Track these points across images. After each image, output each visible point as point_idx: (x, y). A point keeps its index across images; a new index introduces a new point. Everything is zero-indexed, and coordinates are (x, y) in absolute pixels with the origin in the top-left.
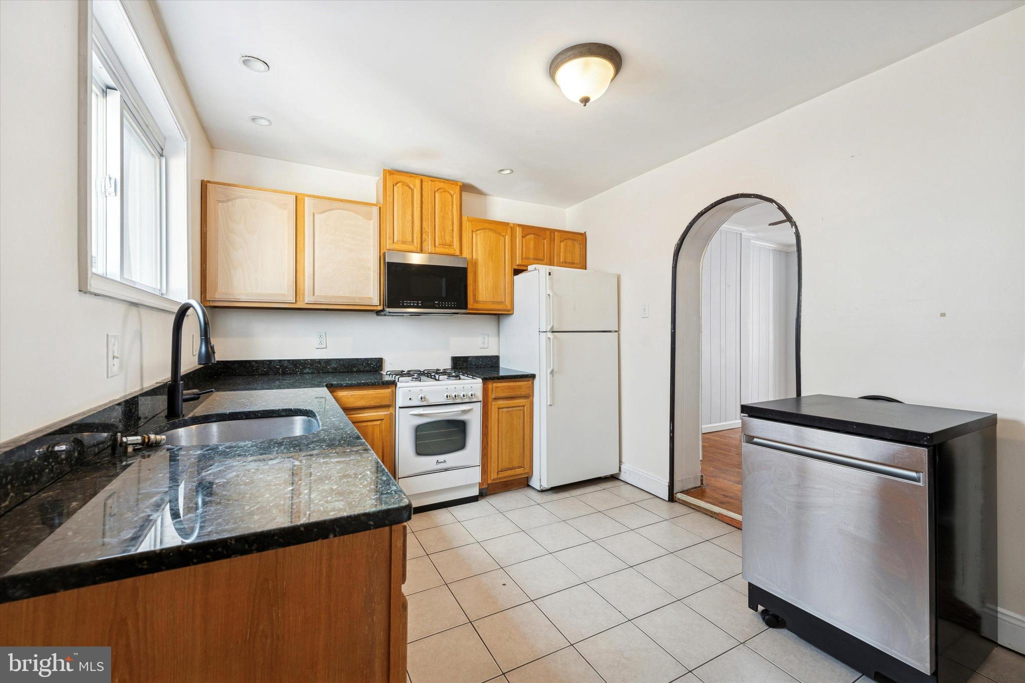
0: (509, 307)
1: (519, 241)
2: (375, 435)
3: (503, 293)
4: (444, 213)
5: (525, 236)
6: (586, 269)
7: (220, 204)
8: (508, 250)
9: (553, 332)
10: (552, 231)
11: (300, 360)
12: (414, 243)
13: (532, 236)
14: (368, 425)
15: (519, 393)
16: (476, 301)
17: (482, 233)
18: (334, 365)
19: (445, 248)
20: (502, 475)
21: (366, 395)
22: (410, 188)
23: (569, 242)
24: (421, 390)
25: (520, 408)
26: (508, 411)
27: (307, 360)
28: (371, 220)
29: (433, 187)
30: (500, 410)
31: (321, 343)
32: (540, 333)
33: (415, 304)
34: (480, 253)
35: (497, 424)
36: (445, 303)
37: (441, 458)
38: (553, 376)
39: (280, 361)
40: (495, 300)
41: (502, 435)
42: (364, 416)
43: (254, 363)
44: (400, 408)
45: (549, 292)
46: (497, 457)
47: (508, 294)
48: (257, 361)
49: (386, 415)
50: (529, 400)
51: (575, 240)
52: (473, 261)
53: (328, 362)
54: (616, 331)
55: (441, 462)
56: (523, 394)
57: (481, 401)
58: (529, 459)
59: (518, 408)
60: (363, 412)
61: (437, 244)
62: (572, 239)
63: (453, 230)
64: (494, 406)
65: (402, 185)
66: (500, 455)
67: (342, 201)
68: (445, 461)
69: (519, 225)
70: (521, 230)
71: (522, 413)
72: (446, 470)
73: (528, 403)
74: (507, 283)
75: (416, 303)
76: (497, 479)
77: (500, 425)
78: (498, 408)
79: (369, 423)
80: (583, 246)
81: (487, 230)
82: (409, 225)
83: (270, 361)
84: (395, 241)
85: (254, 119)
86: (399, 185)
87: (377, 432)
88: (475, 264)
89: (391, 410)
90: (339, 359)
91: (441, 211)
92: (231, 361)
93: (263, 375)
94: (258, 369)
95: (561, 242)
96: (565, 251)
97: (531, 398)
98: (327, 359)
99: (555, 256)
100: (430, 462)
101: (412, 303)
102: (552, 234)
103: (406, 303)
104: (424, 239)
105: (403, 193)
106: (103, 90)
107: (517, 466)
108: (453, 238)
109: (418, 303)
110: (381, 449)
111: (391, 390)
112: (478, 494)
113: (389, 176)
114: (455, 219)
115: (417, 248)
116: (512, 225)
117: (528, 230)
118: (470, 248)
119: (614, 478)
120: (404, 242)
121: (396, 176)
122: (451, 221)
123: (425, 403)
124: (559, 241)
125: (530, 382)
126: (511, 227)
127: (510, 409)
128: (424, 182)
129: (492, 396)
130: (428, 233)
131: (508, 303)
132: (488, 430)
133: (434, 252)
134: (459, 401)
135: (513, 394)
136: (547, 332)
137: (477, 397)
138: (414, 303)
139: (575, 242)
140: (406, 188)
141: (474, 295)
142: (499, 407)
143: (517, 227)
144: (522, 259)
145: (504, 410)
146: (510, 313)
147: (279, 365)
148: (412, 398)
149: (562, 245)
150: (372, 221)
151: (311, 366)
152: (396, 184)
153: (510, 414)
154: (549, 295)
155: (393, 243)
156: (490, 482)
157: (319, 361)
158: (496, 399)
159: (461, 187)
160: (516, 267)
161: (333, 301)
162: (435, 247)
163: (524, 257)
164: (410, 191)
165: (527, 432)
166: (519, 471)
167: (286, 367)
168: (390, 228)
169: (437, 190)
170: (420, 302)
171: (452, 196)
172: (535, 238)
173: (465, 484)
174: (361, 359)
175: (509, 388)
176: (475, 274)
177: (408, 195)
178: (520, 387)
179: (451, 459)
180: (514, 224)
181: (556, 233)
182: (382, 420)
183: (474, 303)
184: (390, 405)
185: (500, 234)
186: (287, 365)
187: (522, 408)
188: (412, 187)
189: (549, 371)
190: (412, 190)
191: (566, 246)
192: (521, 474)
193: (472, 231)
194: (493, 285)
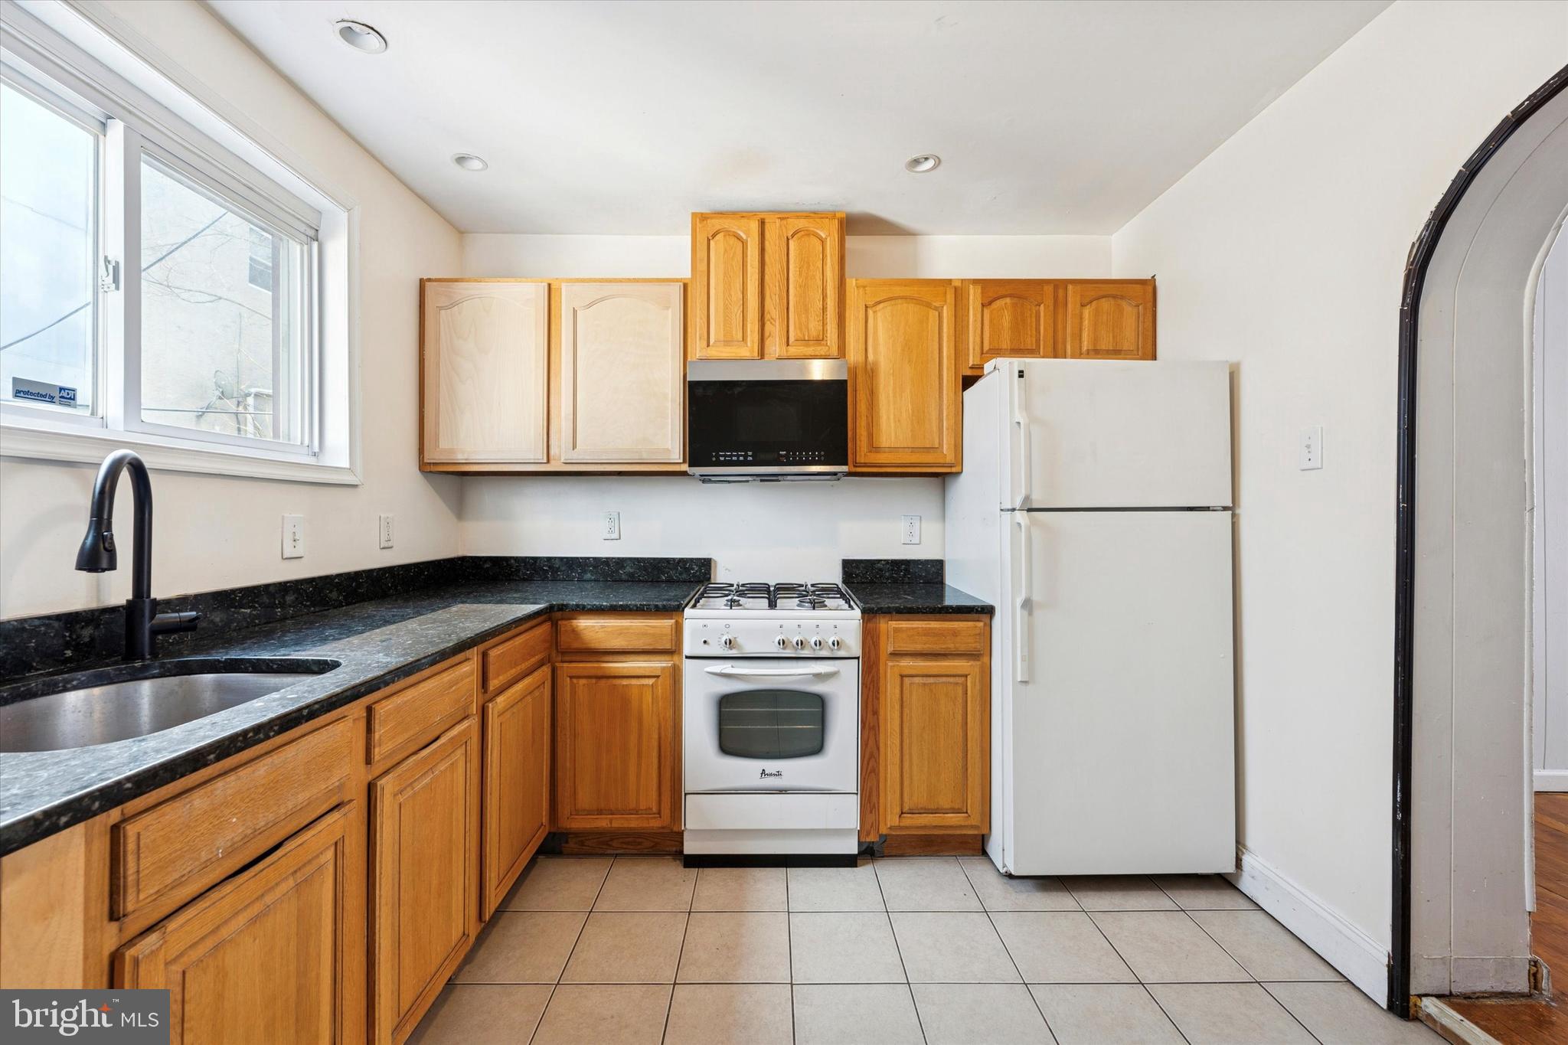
0: (950, 458)
1: (975, 315)
2: (644, 707)
3: (935, 429)
4: (806, 278)
5: (990, 303)
6: (1154, 357)
7: (443, 312)
8: (948, 337)
9: (1030, 510)
10: (1059, 286)
11: (577, 558)
12: (746, 343)
13: (1008, 300)
14: (631, 685)
15: (951, 646)
16: (874, 448)
17: (888, 308)
18: (629, 569)
19: (807, 346)
20: (909, 820)
21: (627, 628)
22: (739, 238)
23: (1106, 305)
24: (728, 626)
25: (958, 680)
26: (924, 684)
27: (588, 558)
28: (667, 308)
29: (784, 230)
30: (907, 680)
31: (611, 531)
32: (1003, 513)
33: (741, 458)
34: (882, 349)
35: (897, 707)
36: (801, 453)
37: (771, 765)
38: (1030, 613)
39: (549, 559)
40: (918, 444)
41: (910, 733)
42: (624, 668)
43: (512, 561)
44: (687, 657)
45: (1019, 417)
46: (898, 780)
47: (947, 429)
48: (517, 557)
49: (663, 669)
50: (978, 663)
51: (1122, 298)
52: (869, 367)
53: (621, 562)
54: (1225, 509)
55: (771, 775)
56: (962, 648)
57: (858, 658)
58: (978, 794)
59: (952, 680)
60: (624, 659)
61: (792, 339)
62: (1114, 297)
63: (824, 309)
64: (890, 671)
65: (725, 236)
66: (906, 776)
67: (621, 281)
68: (779, 774)
69: (976, 282)
70: (980, 291)
71: (960, 690)
72: (782, 791)
73: (977, 670)
74: (945, 407)
75: (741, 455)
76: (900, 828)
77: (906, 711)
78: (902, 676)
79: (634, 682)
80: (1145, 309)
81: (900, 301)
82: (737, 310)
83: (535, 559)
84: (711, 343)
85: (461, 160)
86: (720, 237)
87: (648, 697)
88: (870, 372)
89: (676, 658)
90: (638, 559)
91: (800, 274)
92: (483, 557)
93: (524, 580)
94: (518, 571)
95: (1083, 306)
96: (1095, 326)
97: (986, 659)
98: (618, 558)
99: (1069, 339)
100: (746, 771)
101: (734, 456)
102: (1061, 293)
103: (722, 456)
104: (767, 334)
105: (726, 251)
106: (102, 123)
107: (949, 807)
108: (824, 324)
109: (746, 456)
110: (657, 731)
111: (673, 621)
112: (857, 853)
113: (700, 223)
114: (828, 288)
115: (752, 351)
116: (958, 284)
117: (994, 290)
118: (862, 340)
119: (1223, 882)
120: (728, 342)
121: (713, 221)
122: (820, 291)
123: (733, 653)
124: (1078, 305)
125: (981, 624)
126: (956, 288)
127: (931, 680)
128: (767, 226)
129: (887, 646)
130: (775, 321)
131: (947, 449)
132: (878, 719)
133: (784, 354)
134: (806, 653)
135: (937, 647)
136: (1014, 510)
137: (848, 648)
138: (738, 456)
139: (1120, 301)
140: (733, 241)
141: (871, 436)
142: (904, 673)
143: (971, 286)
144: (982, 353)
145: (917, 680)
146: (954, 470)
147: (546, 566)
148: (709, 640)
149: (1087, 312)
150: (670, 310)
151: (595, 567)
152: (714, 236)
153: (931, 690)
154: (1019, 423)
155: (708, 345)
156: (884, 830)
157: (607, 561)
158: (896, 655)
159: (841, 222)
160: (969, 373)
161: (604, 458)
162: (788, 345)
163: (986, 347)
164: (740, 244)
165: (974, 732)
166: (953, 819)
167: (558, 569)
168: (701, 319)
169: (793, 236)
170: (750, 453)
171: (823, 242)
172: (1014, 305)
173: (824, 827)
174: (674, 559)
175: (927, 633)
176: (872, 393)
177: (735, 253)
178: (955, 633)
179: (794, 771)
180: (962, 281)
181: (1070, 287)
182: (658, 677)
183: (870, 452)
184: (673, 650)
185: (928, 305)
186: (559, 567)
187: (961, 680)
188: (744, 237)
189: (1019, 601)
190: (744, 243)
191: (1097, 313)
192: (961, 827)
193: (866, 307)
194: (913, 412)
